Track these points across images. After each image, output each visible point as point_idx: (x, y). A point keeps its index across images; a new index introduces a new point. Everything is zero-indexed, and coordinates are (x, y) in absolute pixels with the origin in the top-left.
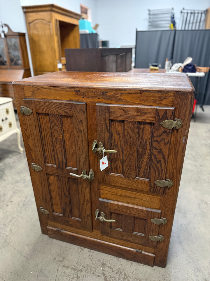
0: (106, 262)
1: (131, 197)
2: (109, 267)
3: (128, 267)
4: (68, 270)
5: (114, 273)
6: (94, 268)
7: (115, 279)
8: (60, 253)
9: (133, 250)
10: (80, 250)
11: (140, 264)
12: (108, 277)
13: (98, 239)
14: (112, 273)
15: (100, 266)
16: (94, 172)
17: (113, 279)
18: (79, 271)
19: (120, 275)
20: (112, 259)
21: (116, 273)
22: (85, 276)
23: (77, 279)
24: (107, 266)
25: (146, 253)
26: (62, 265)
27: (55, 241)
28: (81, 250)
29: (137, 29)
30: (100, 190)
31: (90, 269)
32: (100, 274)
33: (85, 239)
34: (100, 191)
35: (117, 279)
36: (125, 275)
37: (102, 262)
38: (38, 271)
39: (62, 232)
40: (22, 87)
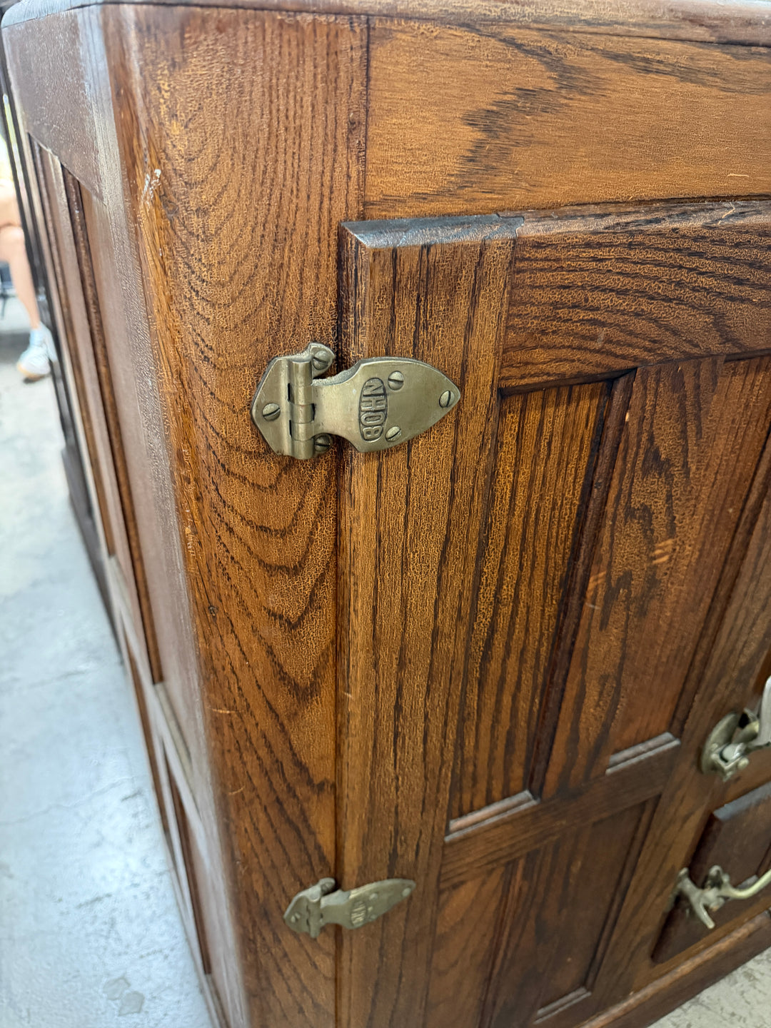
40: (343, 59)
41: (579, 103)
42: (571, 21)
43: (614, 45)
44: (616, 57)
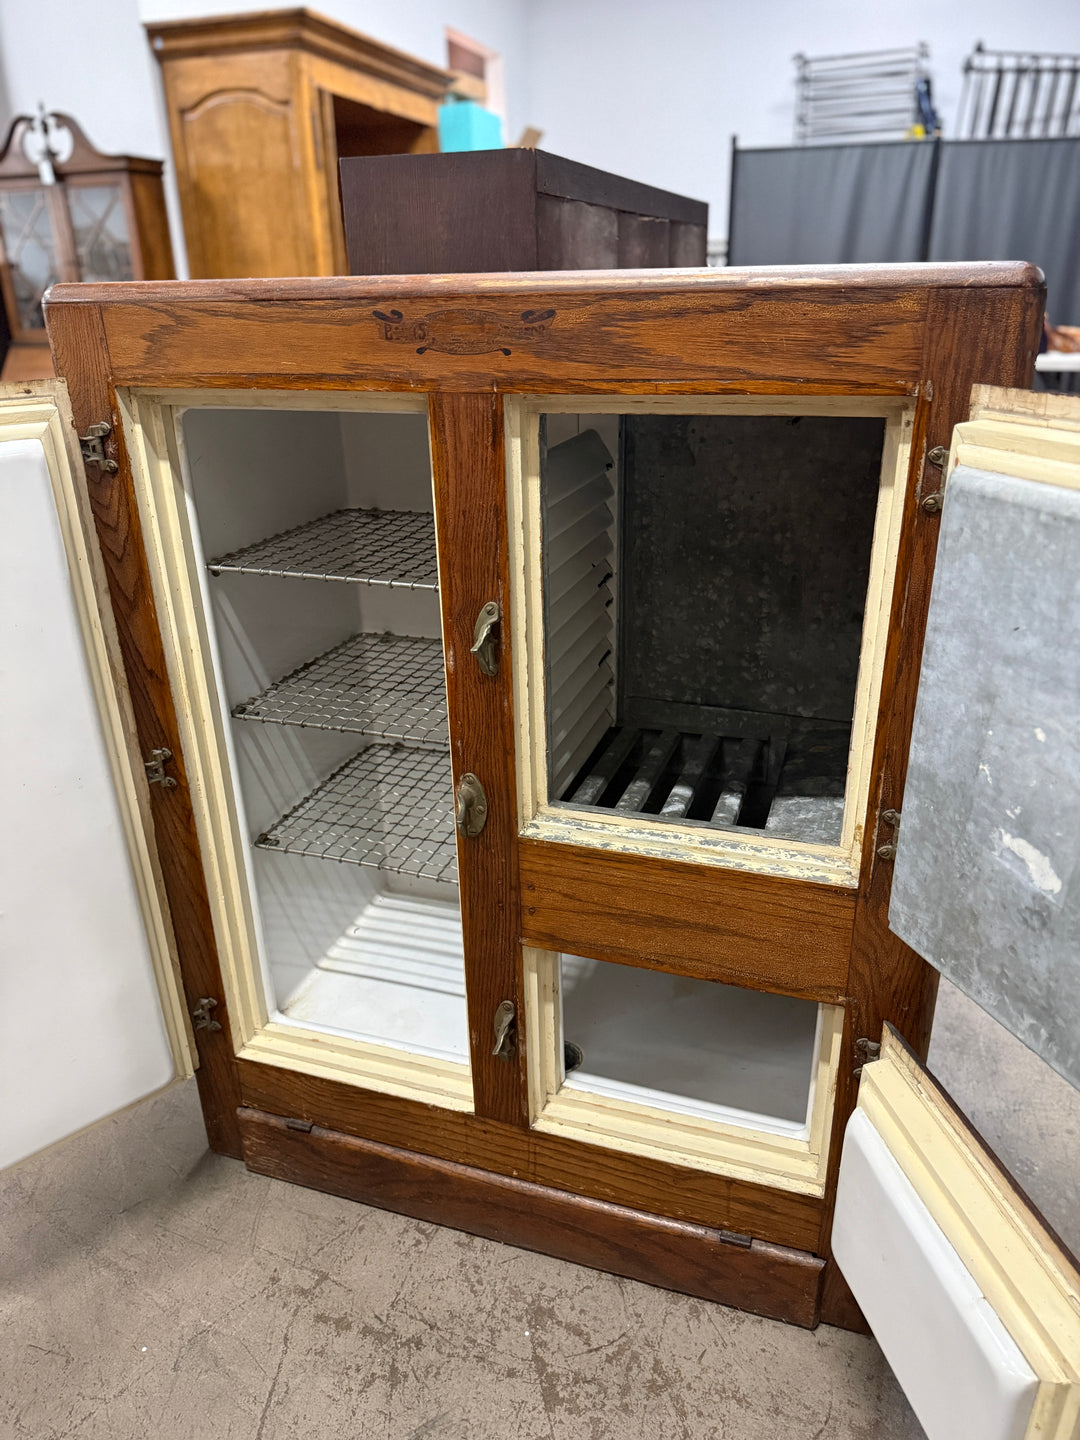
0: (553, 1300)
1: (687, 925)
2: (568, 1327)
3: (675, 1330)
4: (340, 1340)
5: (596, 1358)
6: (486, 1331)
7: (603, 1390)
8: (305, 1250)
9: (700, 1231)
10: (414, 1234)
11: (741, 1314)
12: (563, 1380)
13: (511, 1176)
14: (585, 1356)
15: (519, 1319)
16: (484, 786)
17: (592, 1389)
18: (403, 1345)
19: (629, 1369)
20: (588, 1287)
21: (609, 1360)
22: (438, 1373)
23: (393, 1386)
24: (559, 1323)
25: (773, 1251)
26: (313, 1310)
27: (278, 1187)
28: (421, 1237)
29: (734, 140)
30: (518, 888)
31: (463, 1336)
32: (519, 1366)
33: (442, 1178)
34: (519, 896)
35: (609, 1391)
36: (655, 1370)
37: (529, 1300)
38: (177, 1342)
39: (319, 1139)
40: (94, 317)
41: (187, 330)
42: (175, 298)
43: (195, 306)
44: (200, 311)
